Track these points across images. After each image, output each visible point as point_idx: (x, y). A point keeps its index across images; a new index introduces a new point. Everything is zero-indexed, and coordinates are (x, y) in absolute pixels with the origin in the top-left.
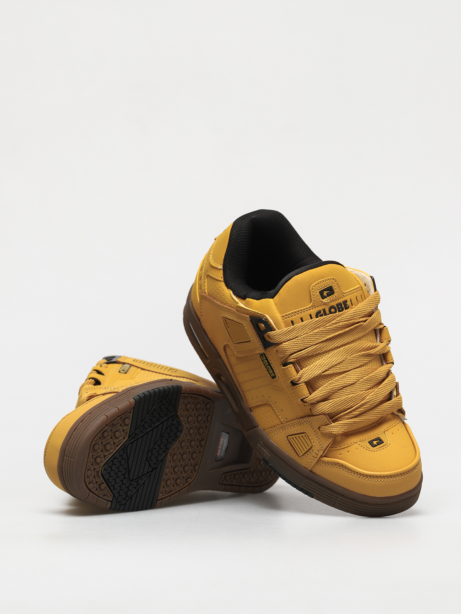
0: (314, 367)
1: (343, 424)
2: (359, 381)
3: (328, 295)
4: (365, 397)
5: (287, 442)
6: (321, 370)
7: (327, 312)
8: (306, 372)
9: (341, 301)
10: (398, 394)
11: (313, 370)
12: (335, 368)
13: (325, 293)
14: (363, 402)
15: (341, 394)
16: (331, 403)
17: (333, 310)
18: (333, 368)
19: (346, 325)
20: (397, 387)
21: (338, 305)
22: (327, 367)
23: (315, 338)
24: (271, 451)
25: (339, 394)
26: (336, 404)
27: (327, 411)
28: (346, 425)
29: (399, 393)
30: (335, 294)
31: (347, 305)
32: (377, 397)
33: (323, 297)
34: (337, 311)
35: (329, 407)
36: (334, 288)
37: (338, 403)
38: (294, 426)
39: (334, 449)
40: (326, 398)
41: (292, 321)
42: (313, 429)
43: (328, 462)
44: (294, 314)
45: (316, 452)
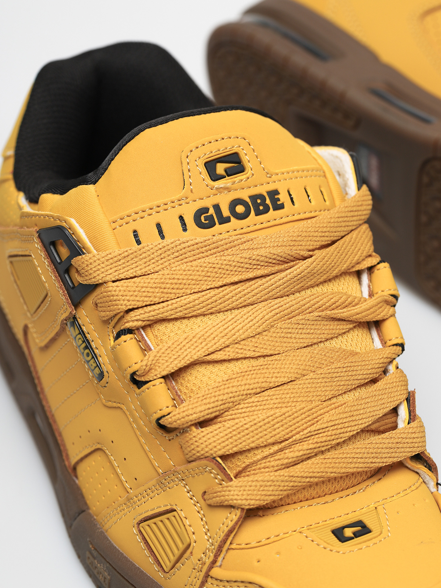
0: (187, 341)
1: (261, 483)
2: (304, 378)
3: (229, 173)
4: (321, 415)
5: (139, 538)
6: (203, 350)
7: (226, 213)
8: (168, 352)
9: (263, 190)
10: (412, 416)
11: (185, 348)
12: (240, 347)
13: (221, 168)
14: (313, 428)
15: (256, 406)
16: (230, 430)
17: (240, 209)
18: (236, 346)
19: (279, 258)
20: (410, 399)
21: (253, 198)
22: (220, 343)
23: (193, 280)
24: (111, 567)
25: (252, 406)
26: (243, 431)
27: (220, 450)
28: (269, 484)
29: (415, 415)
30: (248, 173)
31: (279, 200)
32: (354, 418)
33: (215, 177)
34: (253, 212)
35: (223, 439)
36: (245, 159)
37: (247, 429)
38: (152, 495)
39: (243, 546)
40: (216, 417)
41: (135, 231)
42: (191, 499)
43: (228, 581)
44: (141, 214)
45: (199, 558)
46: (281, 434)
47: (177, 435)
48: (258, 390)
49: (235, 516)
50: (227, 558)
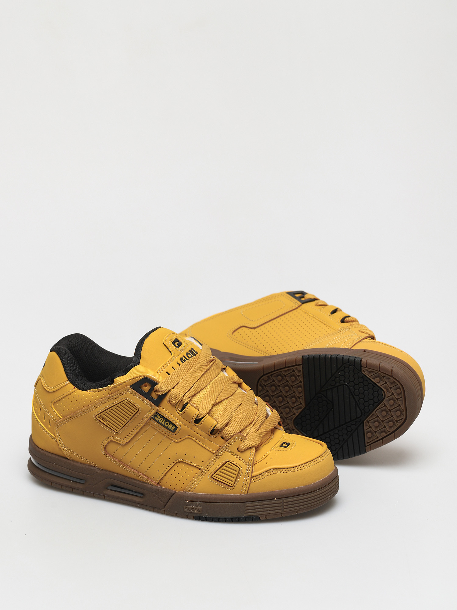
3: (179, 345)
5: (214, 482)
13: (176, 344)
17: (189, 355)
21: (190, 351)
24: (201, 503)
38: (213, 463)
39: (258, 461)
40: (229, 422)
41: (167, 372)
42: (232, 454)
43: (260, 475)
44: (165, 366)
45: (245, 472)
46: (250, 420)
47: (218, 434)
48: (236, 408)
49: (253, 450)
50: (255, 468)
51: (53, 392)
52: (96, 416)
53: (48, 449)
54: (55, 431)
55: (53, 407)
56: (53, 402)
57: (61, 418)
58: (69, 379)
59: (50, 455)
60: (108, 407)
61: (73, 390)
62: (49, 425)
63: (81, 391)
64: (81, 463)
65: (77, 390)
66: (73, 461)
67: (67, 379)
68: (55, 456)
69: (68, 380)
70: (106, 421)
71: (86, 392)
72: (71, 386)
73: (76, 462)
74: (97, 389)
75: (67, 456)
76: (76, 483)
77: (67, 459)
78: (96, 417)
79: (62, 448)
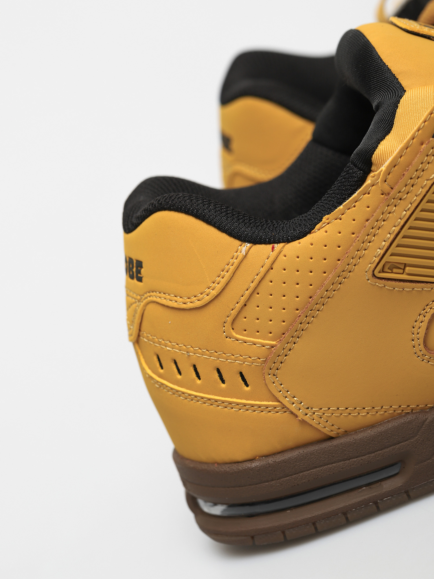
51: (217, 297)
52: (374, 271)
53: (266, 449)
54: (273, 388)
55: (234, 334)
56: (230, 320)
57: (274, 343)
58: (243, 238)
59: (279, 458)
60: (397, 229)
61: (273, 255)
62: (244, 385)
63: (295, 243)
64: (372, 426)
65: (284, 247)
66: (346, 433)
67: (237, 242)
68: (295, 453)
69: (240, 243)
70: (401, 271)
71: (309, 236)
72: (263, 249)
73: (356, 431)
74: (341, 207)
75: (327, 431)
76: (378, 484)
77: (331, 438)
78: (374, 275)
79: (307, 418)
